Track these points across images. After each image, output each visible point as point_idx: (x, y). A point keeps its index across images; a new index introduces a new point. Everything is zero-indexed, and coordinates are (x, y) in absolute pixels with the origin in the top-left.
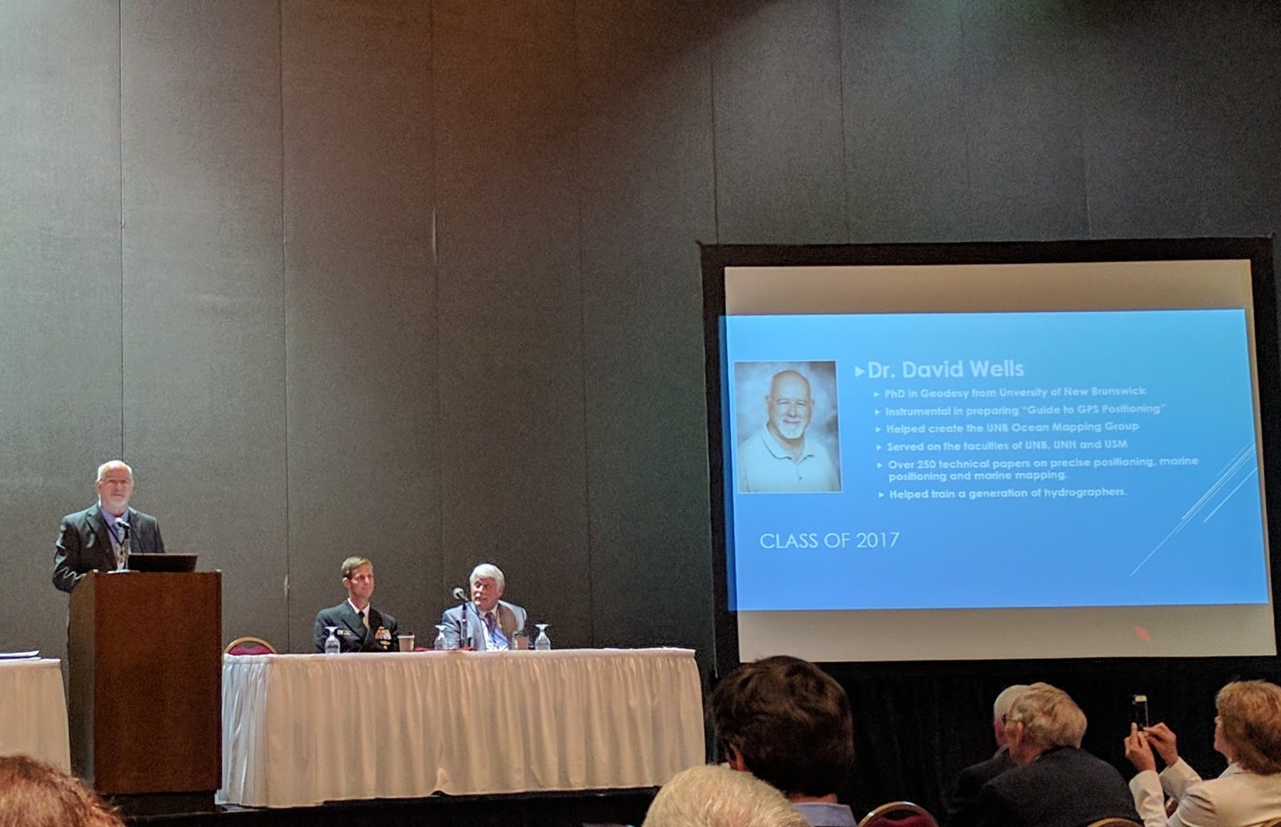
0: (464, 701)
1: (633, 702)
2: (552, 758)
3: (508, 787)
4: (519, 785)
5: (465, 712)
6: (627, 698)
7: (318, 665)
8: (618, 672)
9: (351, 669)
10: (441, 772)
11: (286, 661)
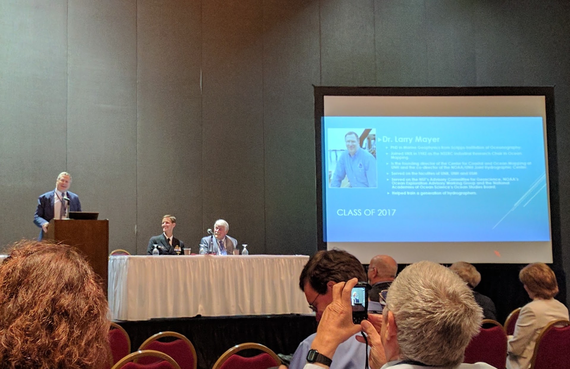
0: (211, 276)
1: (283, 278)
2: (248, 301)
3: (228, 313)
4: (233, 313)
5: (211, 281)
6: (280, 276)
7: (150, 261)
8: (277, 265)
9: (163, 262)
10: (200, 307)
11: (136, 258)
